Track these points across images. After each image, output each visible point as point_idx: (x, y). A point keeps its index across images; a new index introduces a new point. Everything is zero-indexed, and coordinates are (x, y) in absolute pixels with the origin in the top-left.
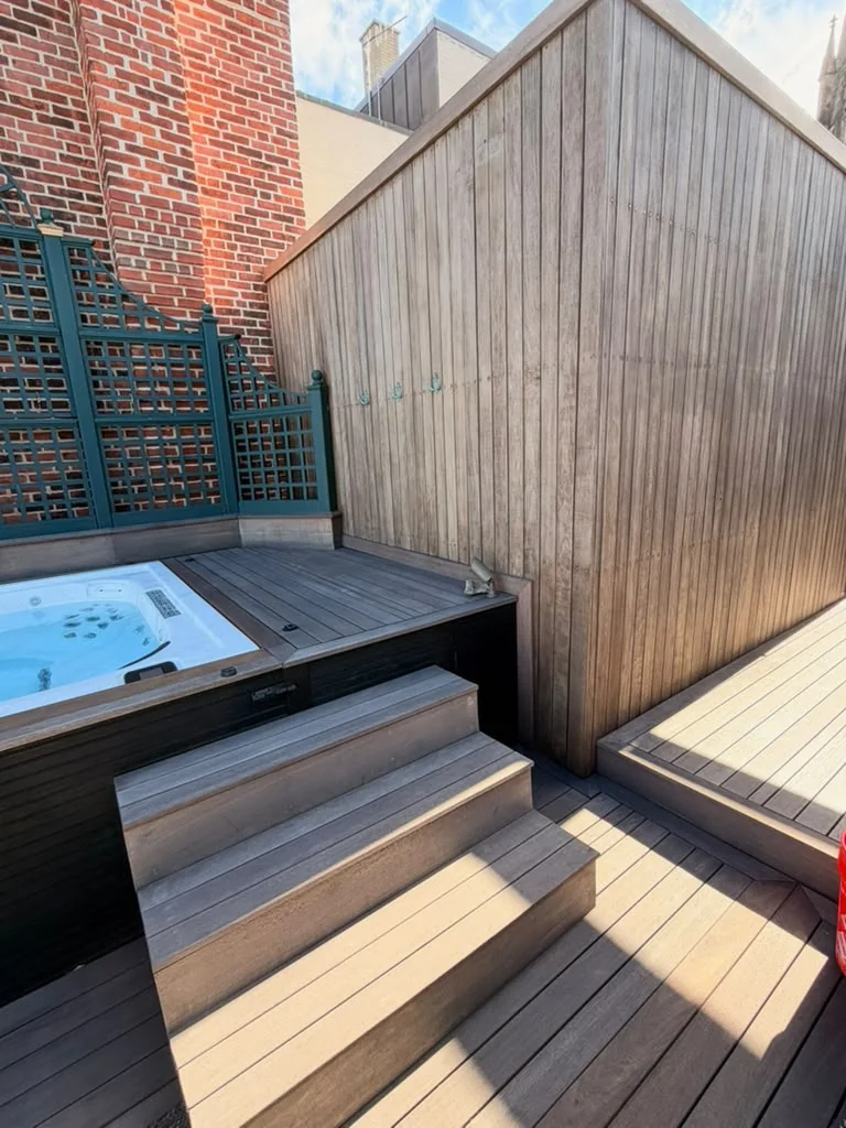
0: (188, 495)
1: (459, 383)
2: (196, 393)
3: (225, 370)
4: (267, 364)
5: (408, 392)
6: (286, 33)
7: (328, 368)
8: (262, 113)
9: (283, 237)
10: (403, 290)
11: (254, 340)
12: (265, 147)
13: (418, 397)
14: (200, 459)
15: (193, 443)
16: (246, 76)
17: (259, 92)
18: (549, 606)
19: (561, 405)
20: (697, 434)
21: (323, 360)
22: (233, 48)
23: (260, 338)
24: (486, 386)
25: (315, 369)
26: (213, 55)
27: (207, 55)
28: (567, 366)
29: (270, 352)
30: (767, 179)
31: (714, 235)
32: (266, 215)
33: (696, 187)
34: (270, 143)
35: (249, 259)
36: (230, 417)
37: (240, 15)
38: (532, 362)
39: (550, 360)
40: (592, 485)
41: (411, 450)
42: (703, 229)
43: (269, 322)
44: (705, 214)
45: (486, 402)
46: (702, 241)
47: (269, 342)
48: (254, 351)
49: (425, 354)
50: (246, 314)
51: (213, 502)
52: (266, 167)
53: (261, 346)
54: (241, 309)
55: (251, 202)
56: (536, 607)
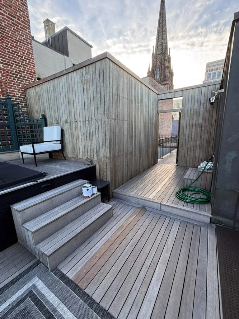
0: (2, 145)
1: (81, 120)
2: (4, 117)
3: (14, 112)
4: (26, 111)
5: (69, 121)
6: (29, 29)
7: (46, 114)
8: (23, 47)
9: (30, 79)
10: (67, 99)
11: (22, 104)
12: (24, 55)
13: (72, 123)
14: (6, 135)
15: (4, 131)
16: (18, 37)
17: (22, 42)
18: (102, 165)
19: (102, 127)
20: (127, 133)
21: (45, 112)
22: (14, 29)
23: (24, 104)
24: (87, 122)
25: (42, 114)
26: (8, 30)
27: (6, 29)
28: (103, 120)
29: (27, 108)
30: (135, 89)
31: (127, 98)
32: (25, 72)
33: (123, 90)
34: (25, 55)
35: (20, 83)
36: (16, 124)
37: (16, 22)
38: (96, 118)
39: (100, 118)
40: (109, 142)
41: (70, 134)
42: (125, 97)
43: (26, 100)
44: (125, 94)
45: (87, 125)
46: (125, 99)
47: (26, 105)
48: (21, 107)
49: (73, 114)
50: (19, 97)
51: (10, 147)
52: (24, 60)
53: (24, 106)
54: (18, 96)
55: (20, 69)
56: (99, 166)
